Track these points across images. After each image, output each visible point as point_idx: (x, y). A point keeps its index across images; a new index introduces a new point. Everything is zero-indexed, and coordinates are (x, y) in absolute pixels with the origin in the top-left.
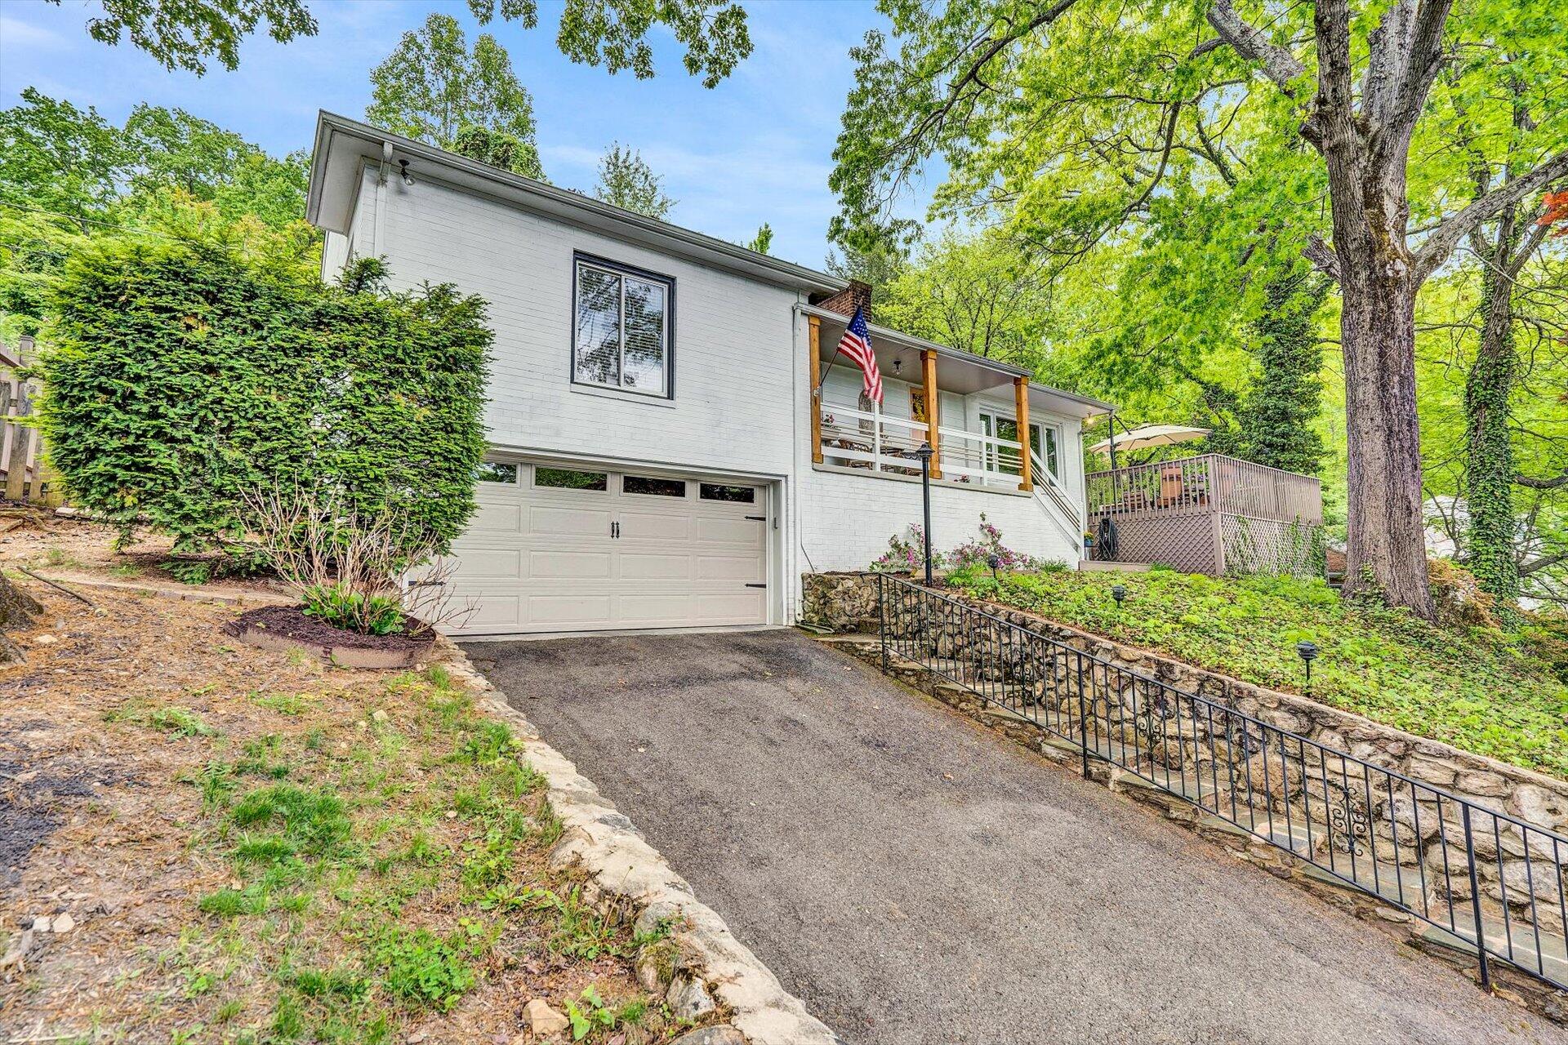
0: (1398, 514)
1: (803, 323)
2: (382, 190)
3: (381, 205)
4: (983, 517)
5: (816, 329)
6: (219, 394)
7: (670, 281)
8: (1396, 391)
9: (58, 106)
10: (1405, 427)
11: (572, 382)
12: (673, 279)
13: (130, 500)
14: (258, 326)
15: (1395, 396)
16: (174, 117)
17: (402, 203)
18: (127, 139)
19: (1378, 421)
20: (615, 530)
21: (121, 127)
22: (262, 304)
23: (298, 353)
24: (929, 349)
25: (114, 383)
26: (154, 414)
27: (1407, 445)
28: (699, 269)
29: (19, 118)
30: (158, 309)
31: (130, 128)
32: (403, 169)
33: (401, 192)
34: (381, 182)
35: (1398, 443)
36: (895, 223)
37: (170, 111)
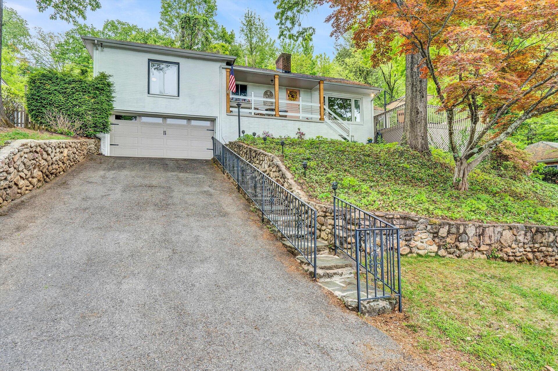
0: (413, 114)
1: (224, 71)
2: (97, 51)
3: (97, 55)
4: (299, 129)
5: (229, 72)
6: (52, 98)
7: (178, 64)
8: (416, 70)
9: (83, 26)
10: (418, 83)
11: (149, 93)
12: (179, 63)
13: (39, 119)
14: (58, 84)
15: (415, 72)
16: (116, 23)
17: (103, 53)
18: (103, 33)
19: (410, 82)
20: (165, 133)
21: (101, 30)
22: (59, 80)
23: (66, 89)
24: (275, 75)
25: (35, 97)
26: (41, 103)
27: (418, 89)
28: (187, 59)
29: (72, 32)
30: (41, 83)
31: (104, 29)
32: (102, 45)
33: (102, 51)
34: (97, 49)
35: (415, 89)
36: (304, 29)
37: (115, 21)
